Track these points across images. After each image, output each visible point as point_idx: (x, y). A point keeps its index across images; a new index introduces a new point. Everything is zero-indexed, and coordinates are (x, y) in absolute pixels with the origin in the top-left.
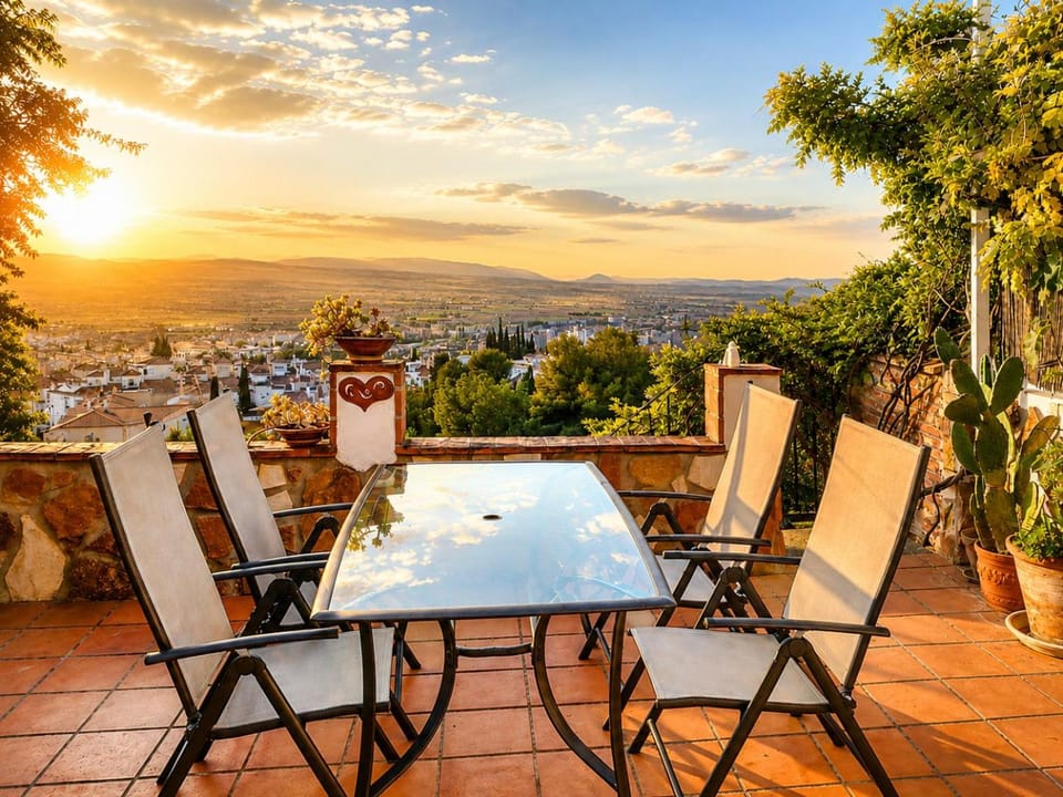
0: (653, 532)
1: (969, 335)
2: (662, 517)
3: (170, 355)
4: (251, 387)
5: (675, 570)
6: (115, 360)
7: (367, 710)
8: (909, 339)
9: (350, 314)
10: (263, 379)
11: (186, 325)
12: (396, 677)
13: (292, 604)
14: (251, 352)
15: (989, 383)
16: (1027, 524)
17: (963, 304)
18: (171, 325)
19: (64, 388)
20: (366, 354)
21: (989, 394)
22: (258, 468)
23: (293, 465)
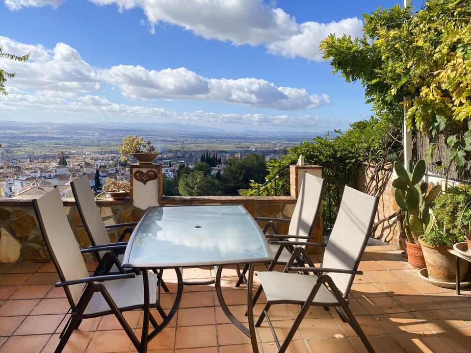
0: (267, 234)
1: (404, 151)
2: (271, 228)
3: (66, 164)
4: (100, 178)
5: (275, 249)
6: (43, 166)
7: (146, 307)
8: (378, 154)
9: (138, 144)
10: (105, 174)
11: (72, 152)
12: (159, 294)
13: (114, 264)
14: (101, 163)
15: (411, 172)
16: (428, 231)
17: (401, 138)
18: (66, 152)
19: (21, 178)
20: (145, 161)
21: (411, 176)
22: (101, 208)
23: (115, 207)
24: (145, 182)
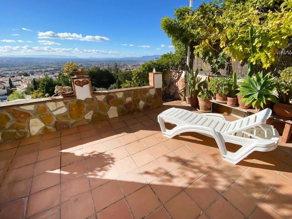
14: (10, 75)
20: (80, 75)
22: (56, 103)
23: (65, 101)
24: (82, 86)
